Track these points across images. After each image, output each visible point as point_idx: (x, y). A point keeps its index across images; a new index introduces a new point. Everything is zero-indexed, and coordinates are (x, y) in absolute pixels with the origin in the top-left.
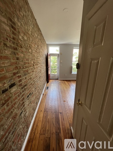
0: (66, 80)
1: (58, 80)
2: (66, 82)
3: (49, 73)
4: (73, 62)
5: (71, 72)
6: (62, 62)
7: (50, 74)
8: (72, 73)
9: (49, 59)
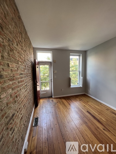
0: (64, 98)
1: (52, 99)
2: (64, 100)
3: (38, 89)
4: (71, 73)
5: (70, 85)
6: (56, 72)
7: (39, 91)
8: (71, 87)
9: (37, 69)
